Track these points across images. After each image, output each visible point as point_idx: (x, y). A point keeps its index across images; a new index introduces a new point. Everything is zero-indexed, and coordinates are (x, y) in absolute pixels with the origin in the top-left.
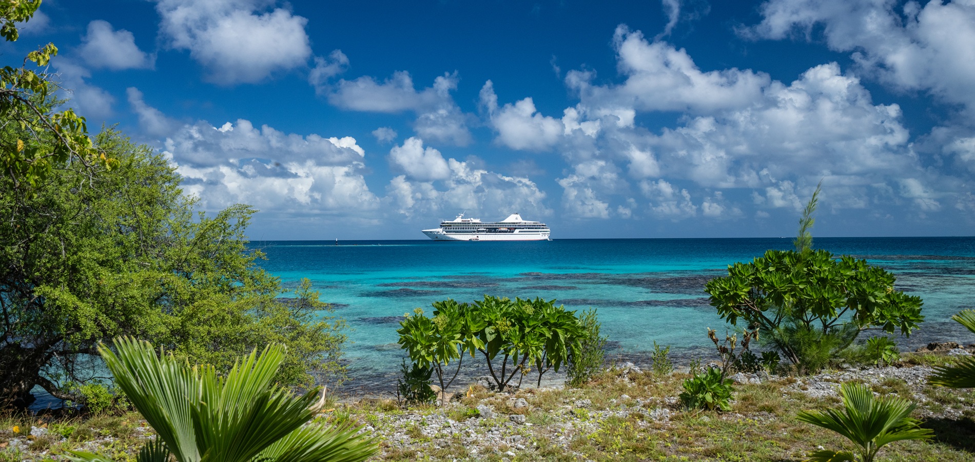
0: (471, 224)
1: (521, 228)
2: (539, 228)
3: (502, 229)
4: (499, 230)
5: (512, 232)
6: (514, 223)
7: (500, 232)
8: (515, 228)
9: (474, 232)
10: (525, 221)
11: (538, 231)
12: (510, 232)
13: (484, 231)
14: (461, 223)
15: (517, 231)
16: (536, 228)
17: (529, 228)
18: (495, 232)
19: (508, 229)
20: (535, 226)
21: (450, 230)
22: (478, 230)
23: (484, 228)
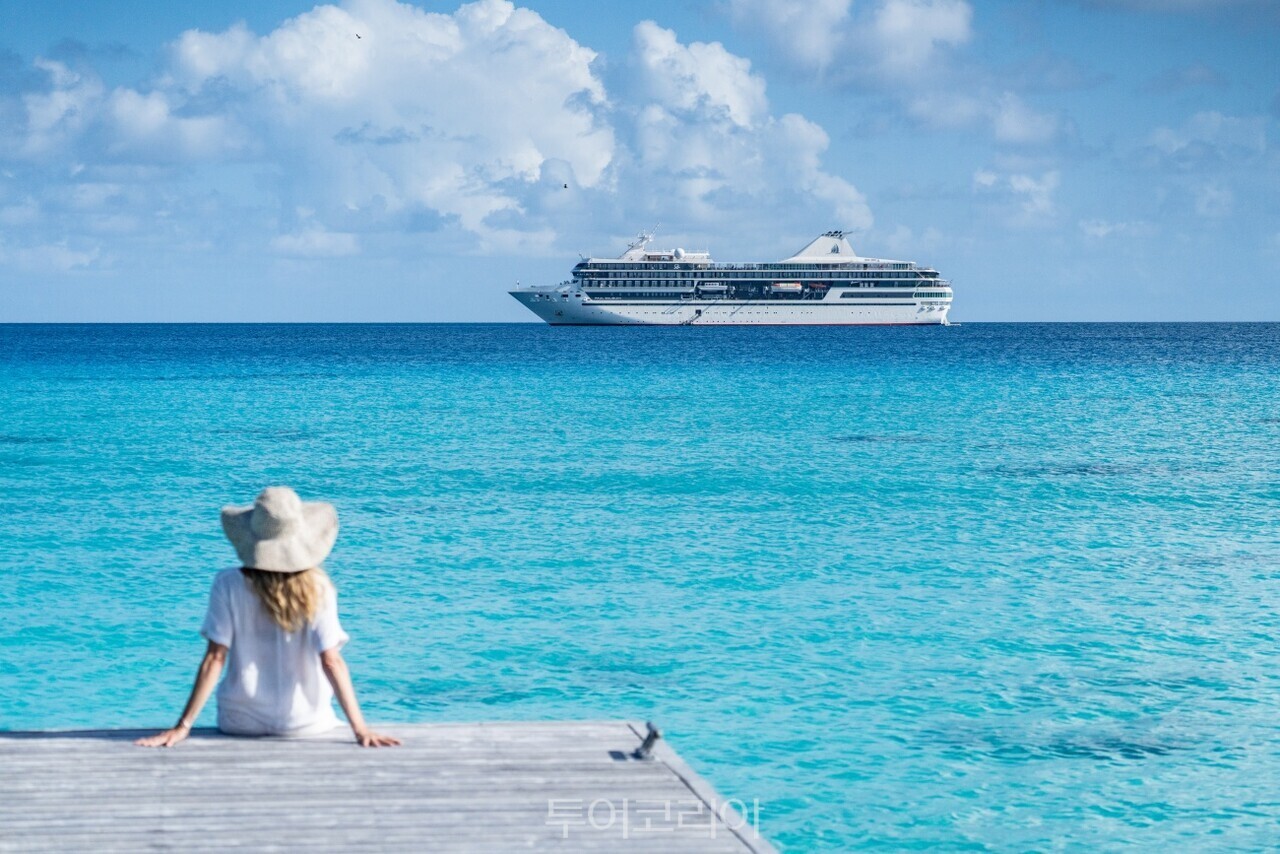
0: (677, 269)
1: (847, 284)
2: (913, 284)
3: (784, 287)
4: (774, 289)
5: (820, 296)
6: (826, 266)
7: (777, 296)
8: (831, 284)
9: (687, 295)
10: (862, 260)
11: (909, 295)
12: (810, 297)
13: (720, 292)
14: (640, 266)
15: (834, 294)
16: (902, 284)
17: (877, 284)
18: (760, 295)
19: (805, 284)
20: (898, 275)
21: (602, 289)
22: (701, 288)
23: (722, 283)
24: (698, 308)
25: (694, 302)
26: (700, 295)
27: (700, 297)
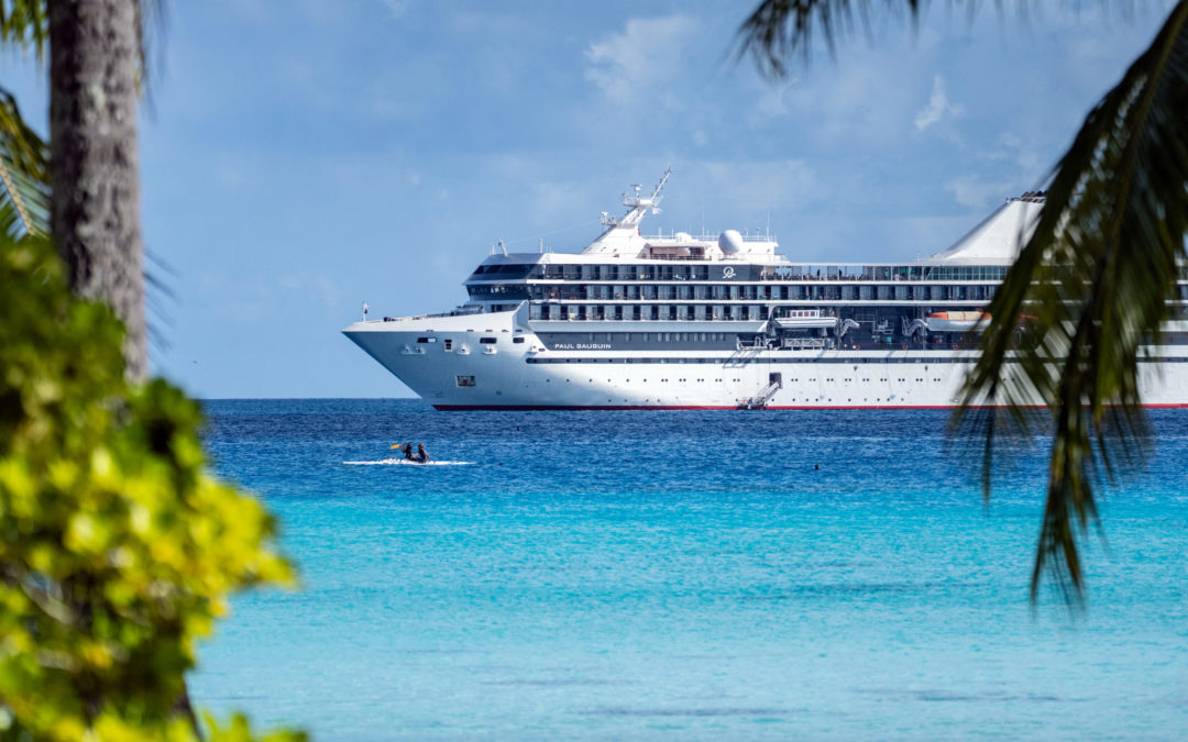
7: (932, 341)
9: (749, 339)
13: (814, 332)
21: (573, 324)
22: (783, 322)
23: (826, 310)
24: (775, 368)
25: (764, 354)
26: (780, 337)
27: (777, 344)
